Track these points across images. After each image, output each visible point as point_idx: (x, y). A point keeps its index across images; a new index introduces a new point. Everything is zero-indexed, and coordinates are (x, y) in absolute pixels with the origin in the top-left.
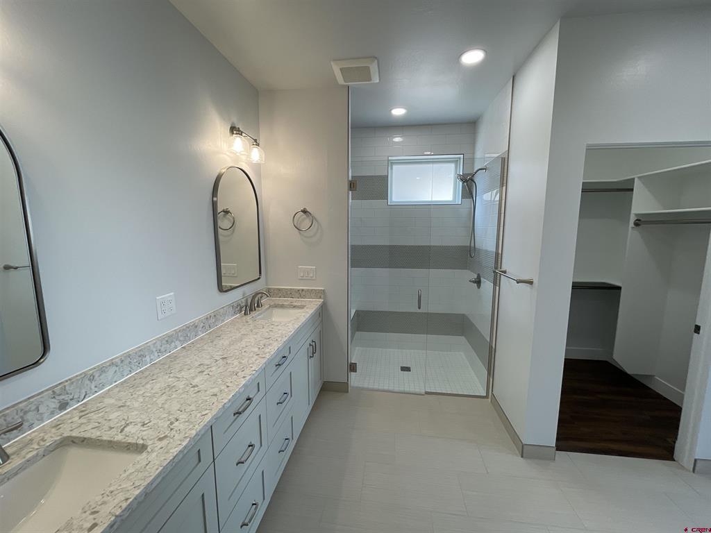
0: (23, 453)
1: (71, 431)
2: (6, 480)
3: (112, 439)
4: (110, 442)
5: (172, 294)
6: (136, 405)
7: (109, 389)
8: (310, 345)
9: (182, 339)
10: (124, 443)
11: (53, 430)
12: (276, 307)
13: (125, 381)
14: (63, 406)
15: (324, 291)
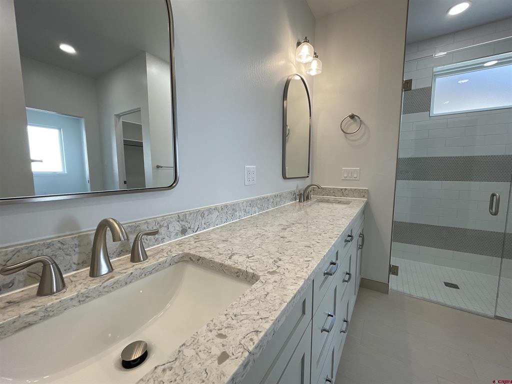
0: (157, 257)
1: (190, 249)
2: (143, 275)
3: (223, 262)
4: (221, 265)
5: (254, 167)
6: (237, 242)
7: (213, 229)
8: (360, 237)
9: (259, 206)
10: (234, 268)
11: (177, 247)
12: (322, 201)
13: (224, 226)
14: (184, 231)
15: (367, 190)
